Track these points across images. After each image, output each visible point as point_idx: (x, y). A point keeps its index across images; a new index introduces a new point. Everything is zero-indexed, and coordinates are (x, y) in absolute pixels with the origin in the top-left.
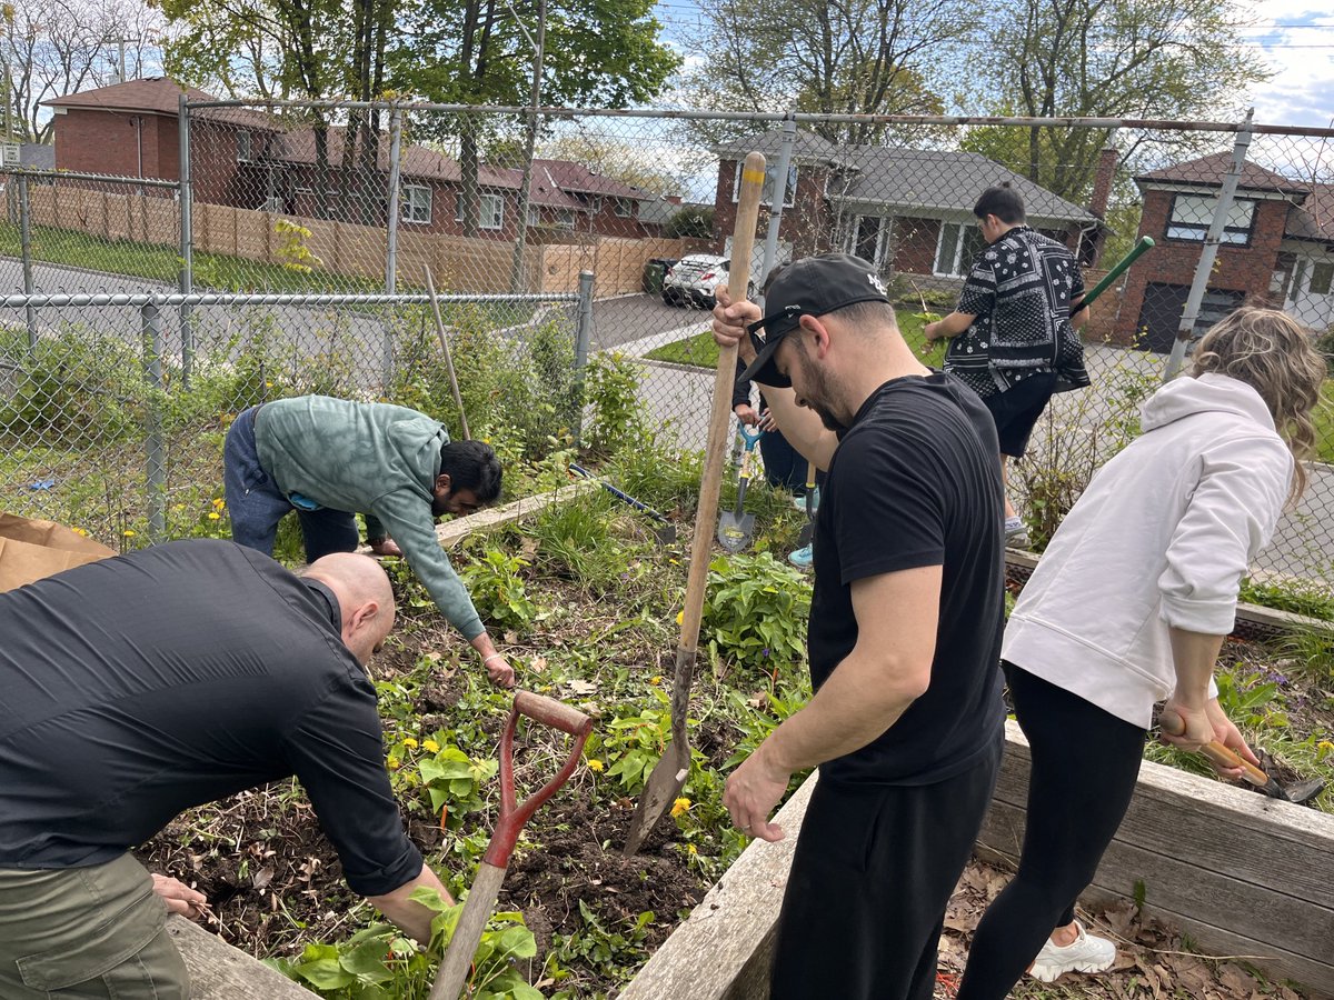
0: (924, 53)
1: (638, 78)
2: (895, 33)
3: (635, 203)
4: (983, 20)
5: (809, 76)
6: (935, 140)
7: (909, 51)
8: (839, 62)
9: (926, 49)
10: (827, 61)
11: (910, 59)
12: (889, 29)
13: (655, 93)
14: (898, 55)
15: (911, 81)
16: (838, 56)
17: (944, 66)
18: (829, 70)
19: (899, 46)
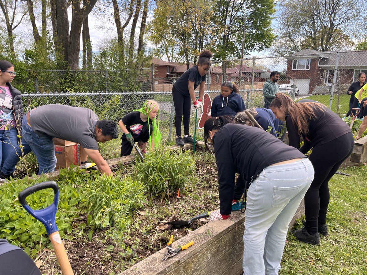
0: (343, 24)
1: (267, 42)
2: (334, 20)
3: (260, 73)
4: (361, 14)
5: (309, 34)
6: (348, 47)
7: (338, 25)
8: (318, 30)
9: (344, 23)
10: (314, 30)
11: (339, 26)
12: (332, 19)
13: (271, 45)
14: (335, 26)
15: (339, 32)
16: (317, 28)
17: (350, 27)
18: (315, 32)
19: (335, 23)
